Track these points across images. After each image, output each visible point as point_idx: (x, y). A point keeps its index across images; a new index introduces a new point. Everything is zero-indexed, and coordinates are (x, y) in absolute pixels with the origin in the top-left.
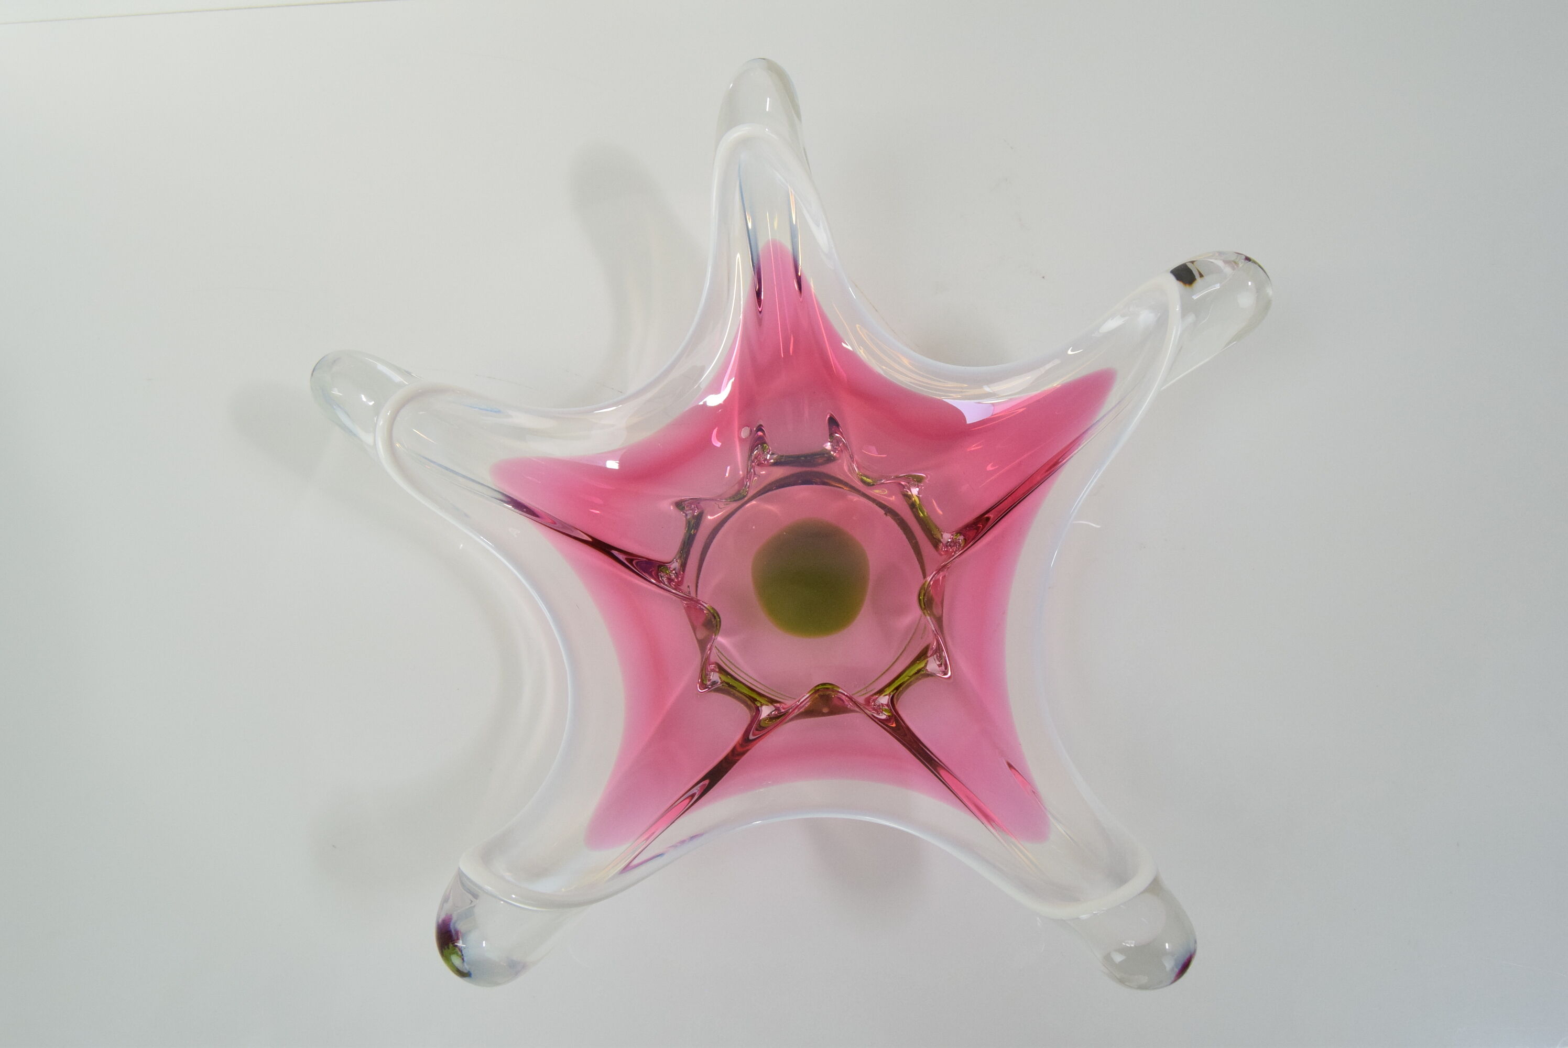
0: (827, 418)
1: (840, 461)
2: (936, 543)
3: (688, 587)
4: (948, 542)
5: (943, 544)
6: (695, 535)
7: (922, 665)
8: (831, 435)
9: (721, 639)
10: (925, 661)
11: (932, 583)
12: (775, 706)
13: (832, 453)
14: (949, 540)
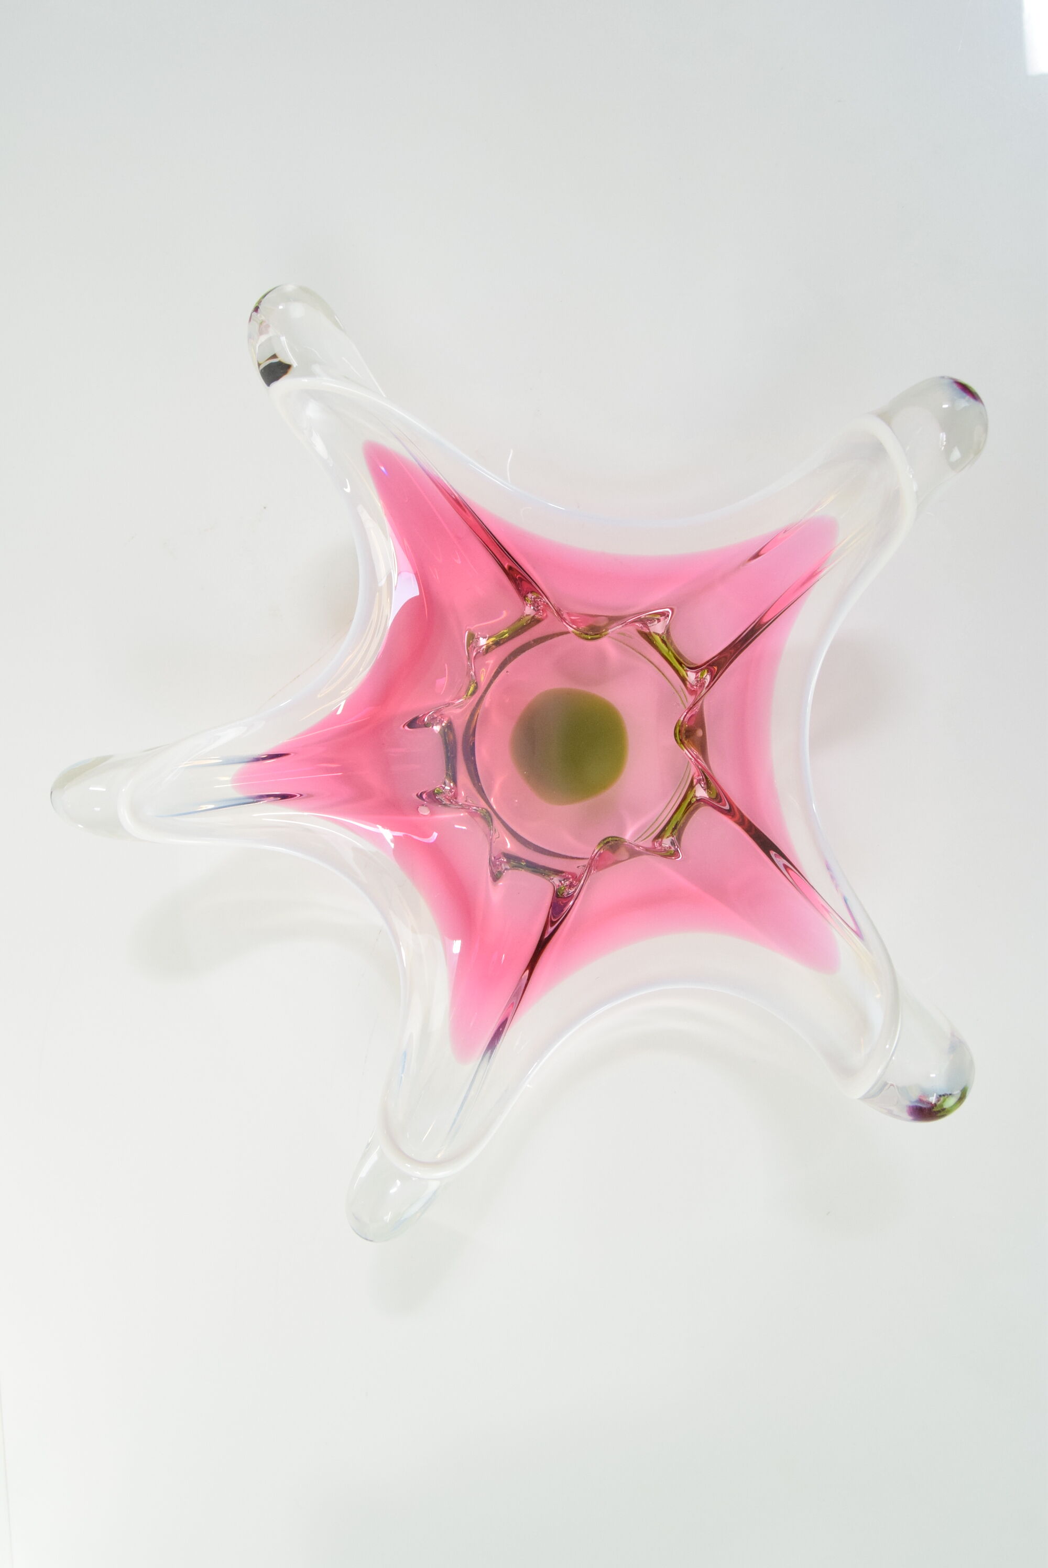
0: (408, 729)
1: (452, 717)
2: (535, 621)
3: (578, 867)
4: (534, 609)
5: (536, 614)
6: (527, 861)
7: (658, 639)
8: (426, 725)
9: (628, 836)
10: (653, 634)
11: (575, 626)
12: (696, 784)
13: (443, 724)
14: (532, 608)
